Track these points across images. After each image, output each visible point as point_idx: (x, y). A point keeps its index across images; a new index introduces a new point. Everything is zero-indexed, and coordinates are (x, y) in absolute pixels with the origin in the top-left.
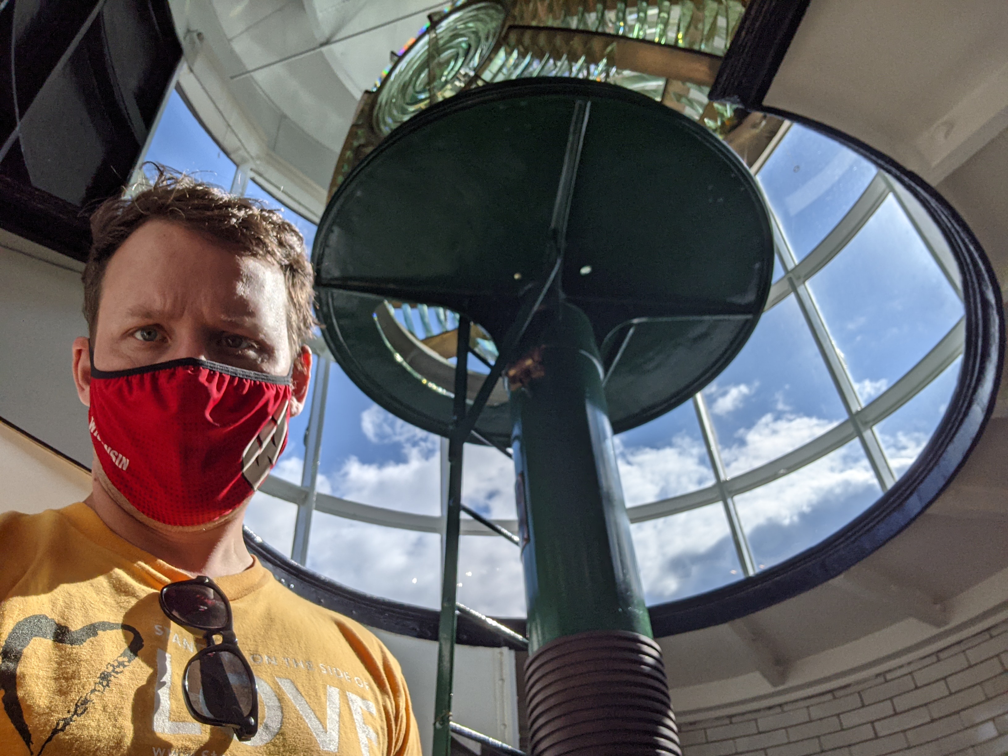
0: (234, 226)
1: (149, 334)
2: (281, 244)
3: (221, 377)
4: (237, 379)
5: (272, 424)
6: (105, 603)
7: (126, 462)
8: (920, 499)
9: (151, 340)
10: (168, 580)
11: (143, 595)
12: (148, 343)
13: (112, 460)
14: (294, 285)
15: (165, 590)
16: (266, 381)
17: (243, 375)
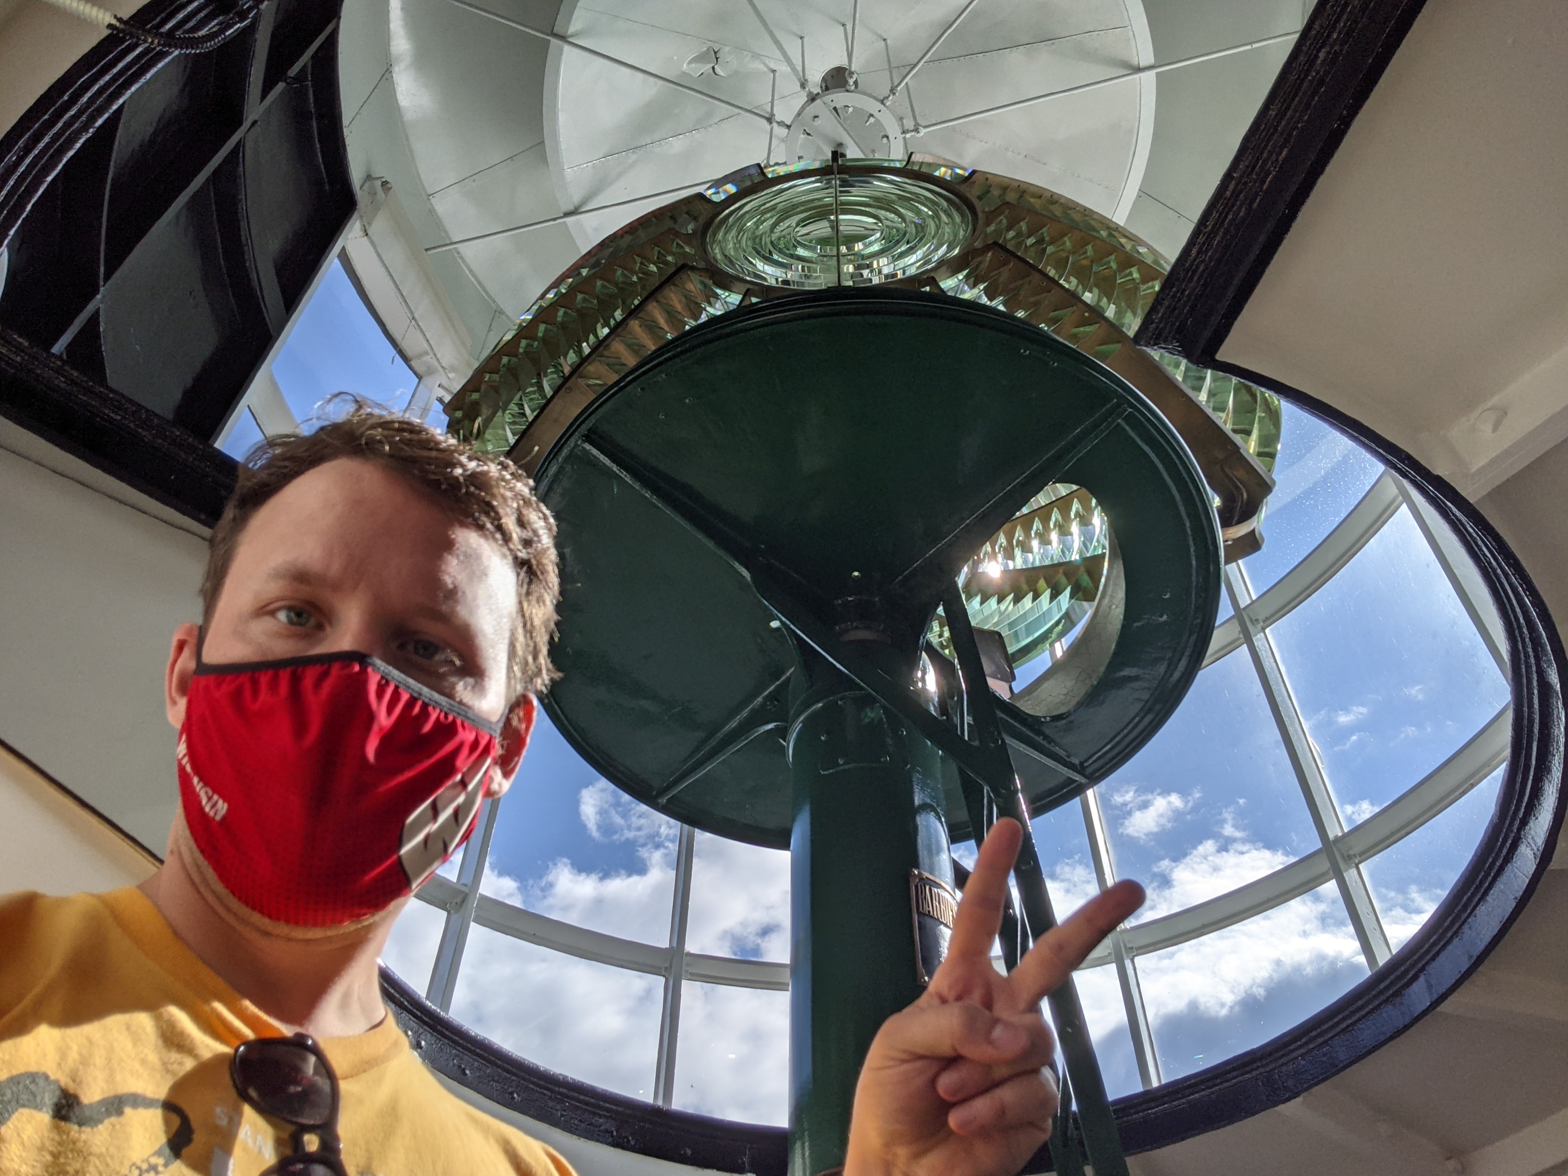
0: (457, 478)
1: (299, 615)
2: (522, 523)
3: (396, 696)
4: (419, 704)
5: (460, 788)
6: (143, 1062)
7: (222, 807)
8: (1429, 986)
9: (300, 624)
10: (249, 1034)
11: (206, 1055)
12: (293, 628)
13: (200, 802)
14: (528, 594)
15: (242, 1048)
16: (464, 719)
17: (430, 700)
